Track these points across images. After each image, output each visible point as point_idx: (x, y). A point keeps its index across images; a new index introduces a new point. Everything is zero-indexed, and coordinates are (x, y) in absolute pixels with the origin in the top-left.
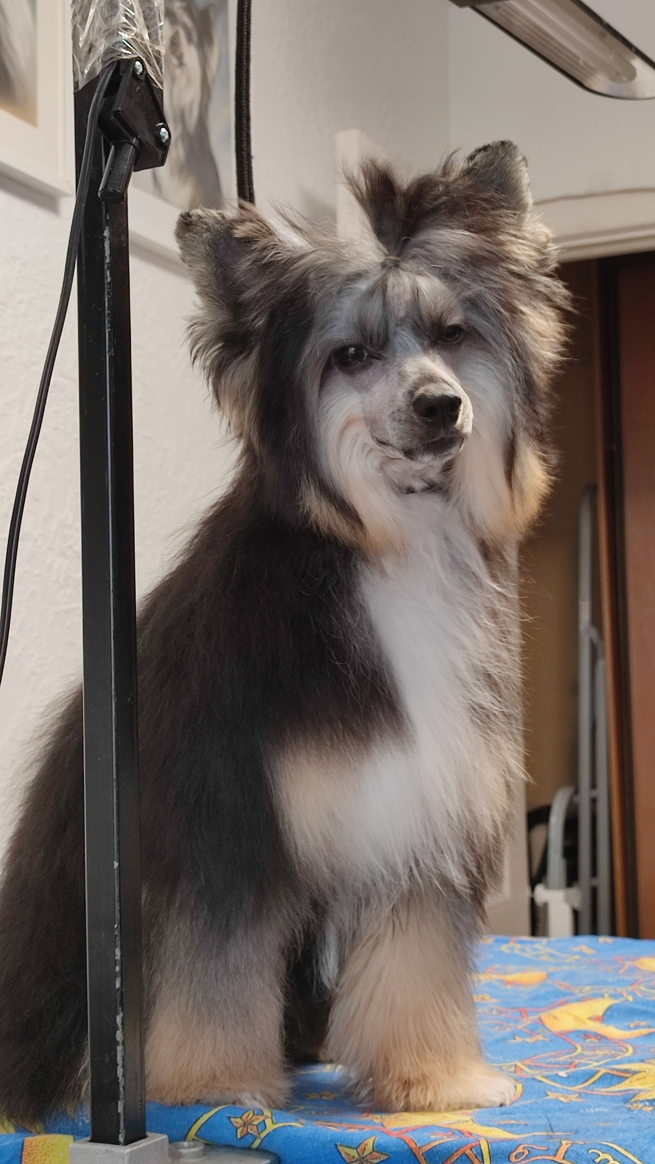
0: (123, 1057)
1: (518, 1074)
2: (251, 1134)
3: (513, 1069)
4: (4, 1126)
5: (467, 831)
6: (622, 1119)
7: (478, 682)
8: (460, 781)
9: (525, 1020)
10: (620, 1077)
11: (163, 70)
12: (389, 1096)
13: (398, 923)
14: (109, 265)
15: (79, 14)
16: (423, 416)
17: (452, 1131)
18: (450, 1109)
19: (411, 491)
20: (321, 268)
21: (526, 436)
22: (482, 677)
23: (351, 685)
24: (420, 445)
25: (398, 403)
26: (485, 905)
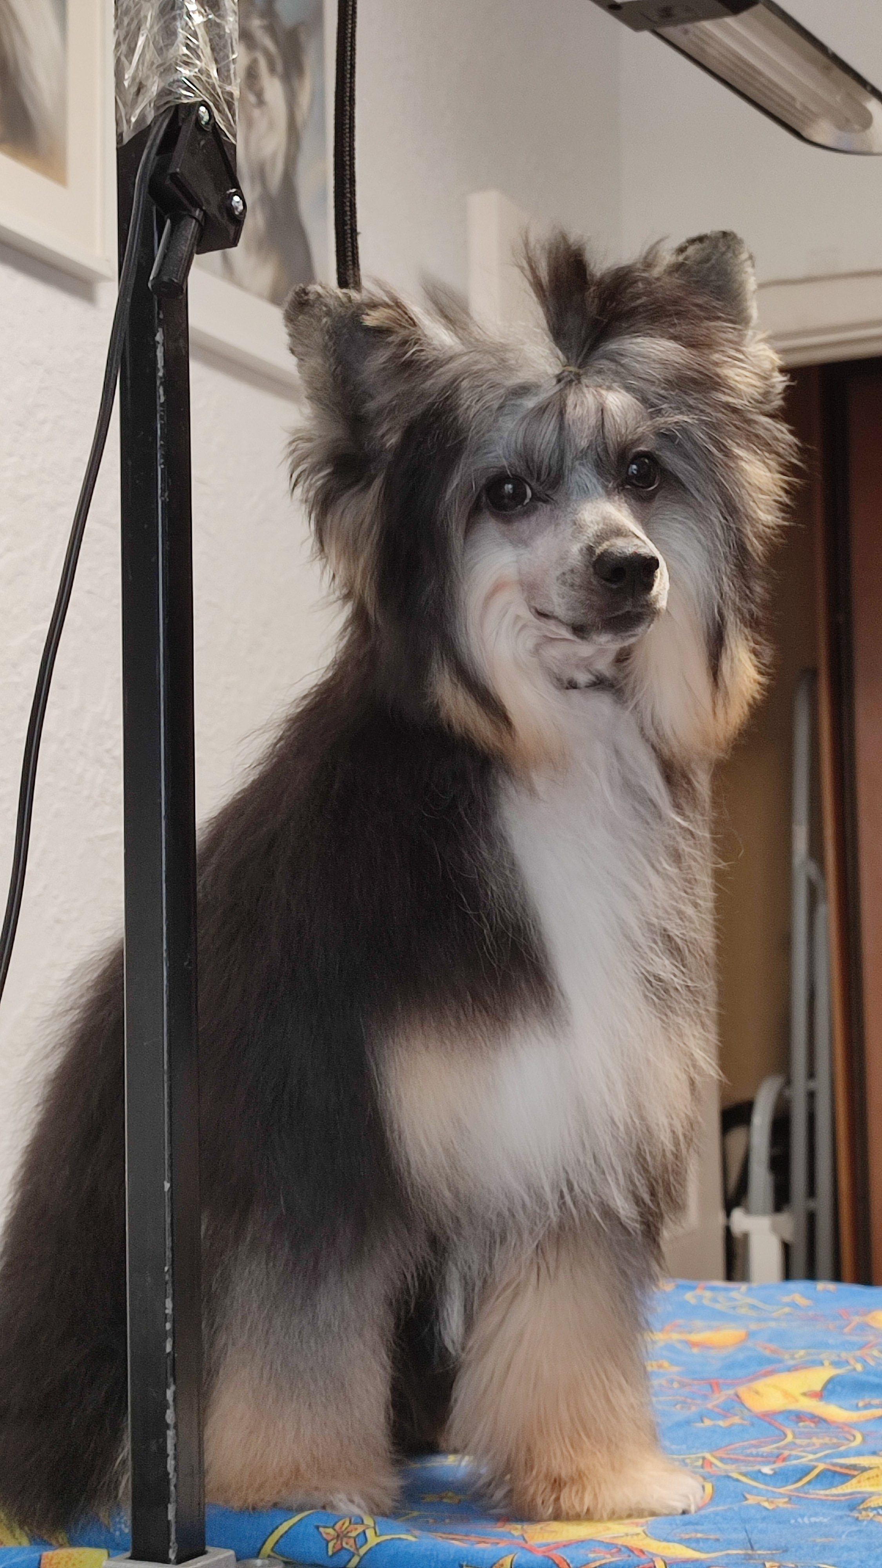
0: (175, 1445)
1: (707, 1469)
2: (346, 1549)
3: (700, 1463)
4: (14, 1535)
5: (639, 1148)
6: (846, 1533)
7: (654, 946)
8: (628, 1077)
9: (716, 1396)
10: (844, 1475)
11: (237, 118)
12: (533, 1500)
13: (545, 1265)
14: (163, 380)
15: (124, 44)
16: (607, 580)
17: (617, 1548)
18: (615, 1517)
19: (572, 685)
20: (478, 374)
21: (738, 620)
22: (659, 938)
23: (485, 943)
24: (597, 619)
25: (573, 561)
26: (662, 1243)
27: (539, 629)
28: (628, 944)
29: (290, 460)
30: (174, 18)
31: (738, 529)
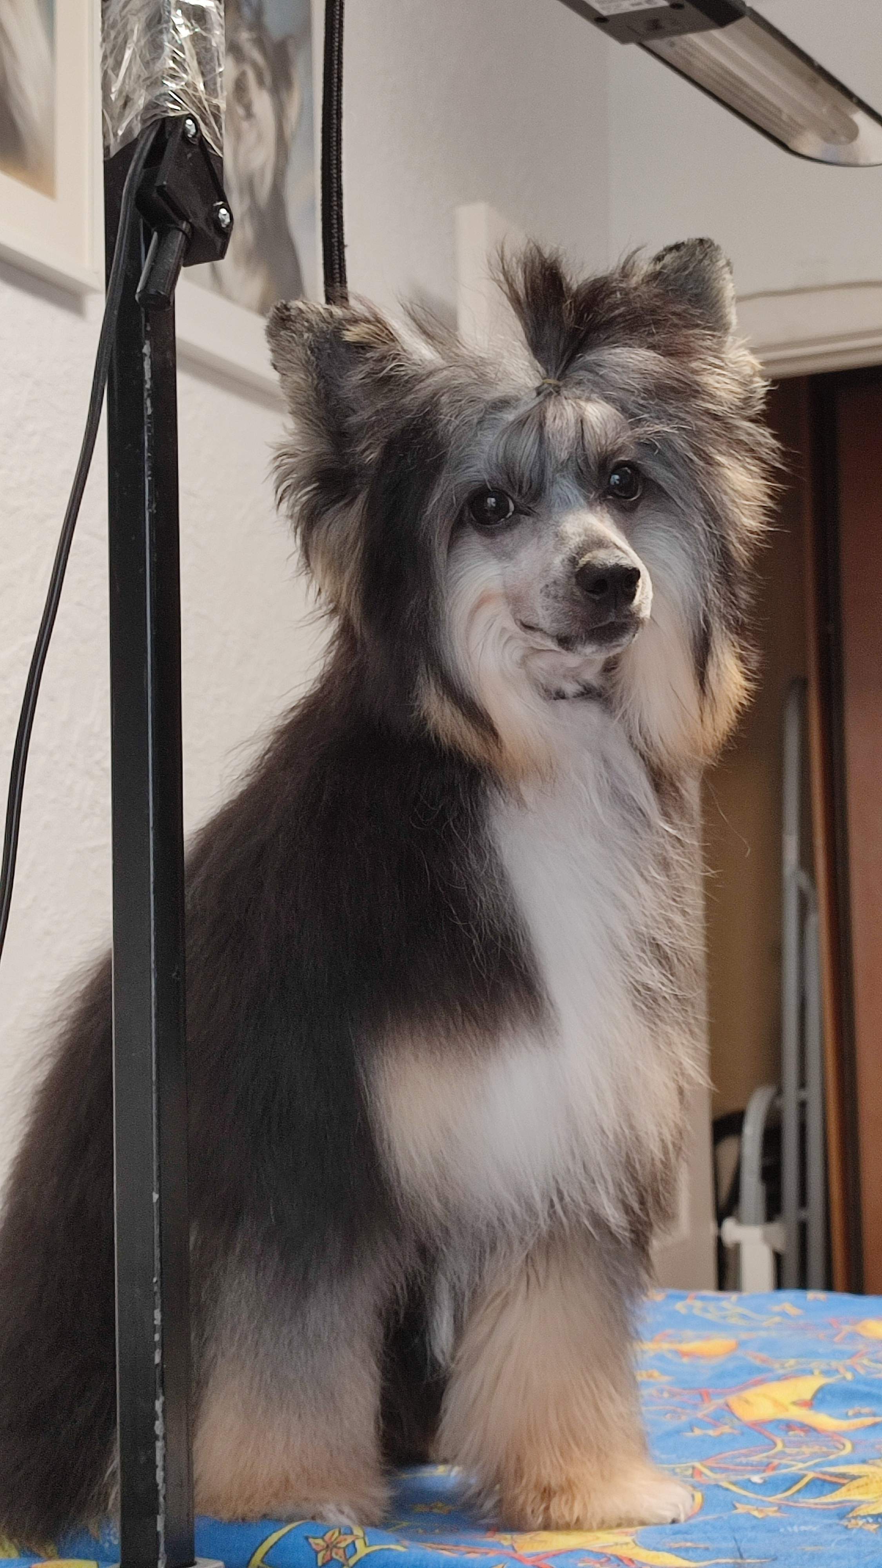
0: (164, 1456)
1: (697, 1478)
2: (336, 1560)
3: (690, 1472)
5: (627, 1155)
6: (836, 1541)
7: (642, 955)
8: (617, 1086)
9: (706, 1405)
10: (833, 1483)
11: (223, 131)
12: (522, 1510)
13: (534, 1275)
14: (150, 392)
15: (111, 57)
16: (590, 591)
17: (606, 1556)
18: (604, 1526)
19: (560, 695)
20: (458, 389)
21: (724, 627)
22: (648, 947)
23: (475, 953)
24: (581, 630)
25: (555, 573)
26: (651, 1252)
27: (525, 640)
28: (617, 953)
29: (275, 476)
30: (161, 32)
31: (722, 536)
